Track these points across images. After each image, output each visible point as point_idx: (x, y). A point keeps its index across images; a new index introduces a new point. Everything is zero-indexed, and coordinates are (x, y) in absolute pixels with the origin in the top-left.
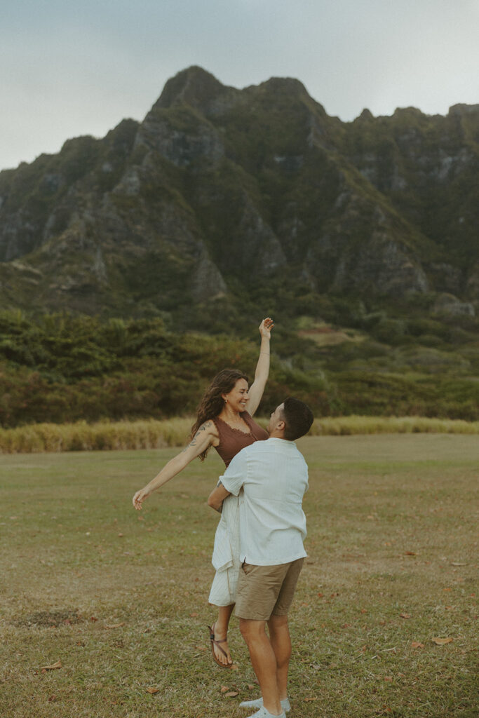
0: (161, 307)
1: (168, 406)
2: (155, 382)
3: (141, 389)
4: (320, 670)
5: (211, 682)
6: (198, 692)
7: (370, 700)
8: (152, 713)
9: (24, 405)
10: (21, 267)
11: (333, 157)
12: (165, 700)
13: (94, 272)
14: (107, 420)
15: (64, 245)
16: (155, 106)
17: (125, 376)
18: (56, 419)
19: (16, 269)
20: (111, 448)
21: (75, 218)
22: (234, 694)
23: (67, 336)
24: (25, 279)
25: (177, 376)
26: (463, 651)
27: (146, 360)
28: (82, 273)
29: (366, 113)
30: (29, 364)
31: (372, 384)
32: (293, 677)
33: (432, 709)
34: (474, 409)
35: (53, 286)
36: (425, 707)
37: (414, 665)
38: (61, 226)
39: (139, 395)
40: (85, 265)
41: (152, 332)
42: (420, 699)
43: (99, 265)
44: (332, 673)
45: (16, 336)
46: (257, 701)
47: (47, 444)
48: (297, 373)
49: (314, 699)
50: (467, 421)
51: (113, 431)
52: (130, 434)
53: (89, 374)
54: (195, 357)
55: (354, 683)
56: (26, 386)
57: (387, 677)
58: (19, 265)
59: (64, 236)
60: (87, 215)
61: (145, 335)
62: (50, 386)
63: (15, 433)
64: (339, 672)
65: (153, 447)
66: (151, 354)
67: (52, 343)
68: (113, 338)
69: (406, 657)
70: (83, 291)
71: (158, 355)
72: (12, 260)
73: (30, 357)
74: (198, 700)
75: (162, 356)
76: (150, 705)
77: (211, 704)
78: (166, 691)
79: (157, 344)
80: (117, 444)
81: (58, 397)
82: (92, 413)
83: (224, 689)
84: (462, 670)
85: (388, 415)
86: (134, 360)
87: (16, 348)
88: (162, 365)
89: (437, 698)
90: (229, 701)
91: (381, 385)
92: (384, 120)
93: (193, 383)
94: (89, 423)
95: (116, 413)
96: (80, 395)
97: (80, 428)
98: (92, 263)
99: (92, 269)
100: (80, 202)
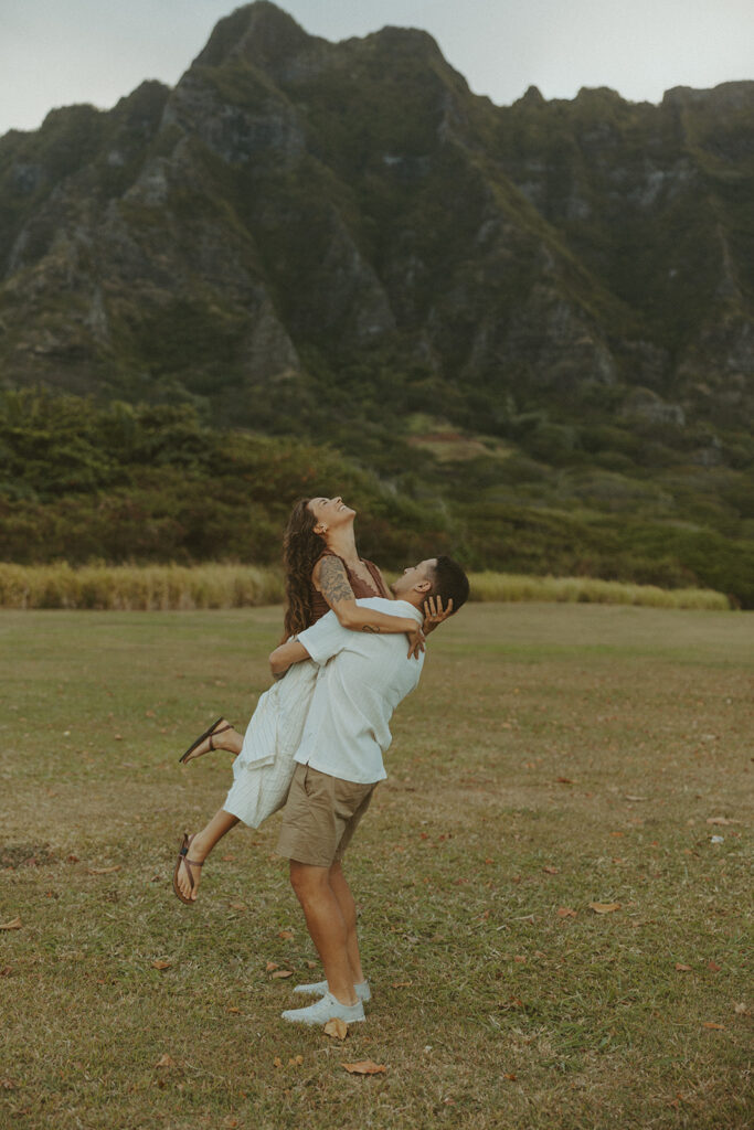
0: (193, 388)
1: (199, 544)
2: (184, 504)
3: (158, 515)
4: (418, 944)
5: (250, 956)
6: (232, 969)
7: (492, 989)
8: (159, 998)
11: (476, 163)
12: (180, 979)
13: (89, 327)
14: (102, 561)
15: (41, 281)
16: (195, 62)
17: (133, 495)
18: (21, 557)
20: (106, 606)
21: (61, 240)
22: (286, 974)
23: (40, 426)
25: (215, 499)
26: (635, 923)
27: (167, 470)
28: (70, 328)
29: (533, 92)
31: (519, 524)
32: (377, 952)
33: (584, 1003)
34: (676, 570)
35: (21, 346)
36: (572, 1001)
37: (560, 941)
38: (38, 250)
39: (153, 526)
40: (76, 316)
41: (178, 426)
42: (566, 990)
43: (96, 316)
44: (436, 949)
46: (320, 985)
47: (3, 596)
48: (404, 501)
49: (408, 984)
50: (662, 587)
51: (109, 580)
52: (136, 585)
53: (74, 488)
54: (245, 470)
55: (469, 963)
57: (518, 956)
59: (42, 267)
60: (80, 235)
61: (165, 431)
62: (12, 505)
64: (447, 947)
65: (174, 607)
66: (174, 461)
67: (19, 437)
68: (114, 435)
69: (548, 930)
70: (70, 356)
71: (186, 463)
74: (231, 982)
75: (193, 466)
76: (156, 986)
77: (250, 988)
78: (182, 966)
79: (185, 446)
80: (116, 602)
82: (77, 552)
83: (270, 966)
84: (631, 949)
85: (543, 573)
86: (148, 470)
88: (191, 480)
89: (592, 988)
90: (277, 984)
91: (532, 526)
92: (560, 105)
93: (240, 510)
94: (73, 566)
95: (117, 553)
96: (61, 522)
97: (59, 574)
98: (86, 312)
99: (86, 322)
100: (70, 213)
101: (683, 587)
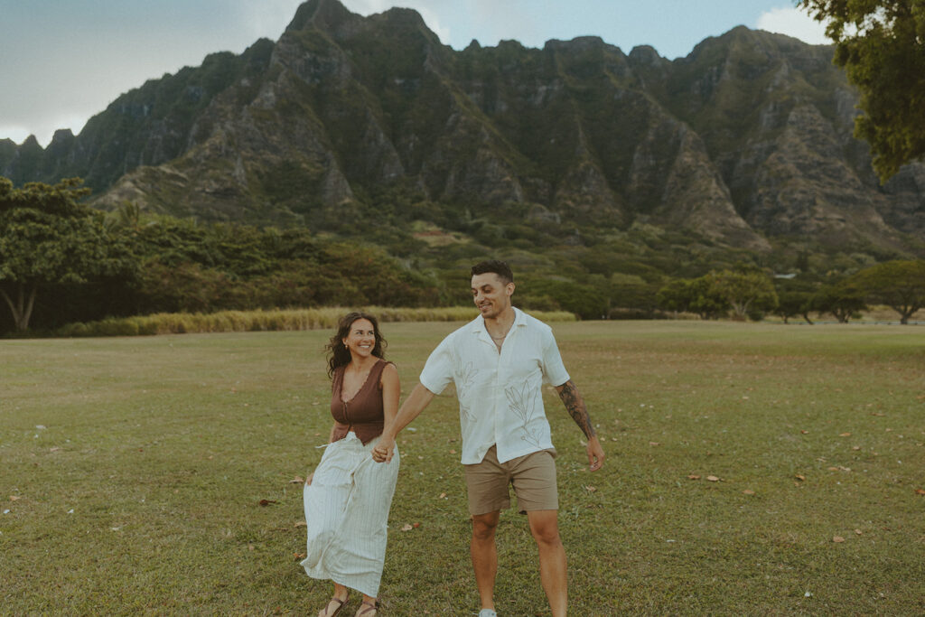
0: (294, 210)
2: (308, 279)
3: (301, 285)
9: (217, 297)
10: (168, 171)
11: (446, 82)
13: (235, 177)
14: (278, 308)
15: (208, 152)
16: (288, 28)
17: (283, 277)
18: (242, 308)
19: (164, 173)
20: (281, 328)
21: (218, 129)
23: (232, 241)
24: (172, 182)
25: (325, 275)
27: (298, 262)
28: (225, 178)
29: (475, 43)
30: (211, 266)
34: (549, 303)
35: (197, 189)
38: (203, 136)
39: (299, 290)
40: (228, 171)
41: (302, 239)
43: (239, 171)
45: (199, 243)
47: (235, 326)
52: (294, 318)
53: (255, 272)
54: (336, 260)
56: (217, 283)
58: (166, 169)
59: (207, 144)
60: (228, 126)
61: (295, 241)
62: (233, 283)
63: (212, 317)
65: (311, 328)
66: (302, 257)
67: (226, 248)
68: (269, 243)
70: (225, 193)
71: (307, 258)
72: (159, 164)
73: (210, 259)
75: (310, 259)
79: (306, 249)
80: (286, 327)
81: (242, 292)
82: (265, 304)
86: (289, 261)
87: (201, 252)
88: (311, 266)
92: (489, 50)
93: (337, 280)
94: (263, 310)
95: (282, 304)
96: (257, 290)
97: (259, 314)
98: (233, 169)
99: (233, 174)
100: (221, 114)
101: (553, 311)
